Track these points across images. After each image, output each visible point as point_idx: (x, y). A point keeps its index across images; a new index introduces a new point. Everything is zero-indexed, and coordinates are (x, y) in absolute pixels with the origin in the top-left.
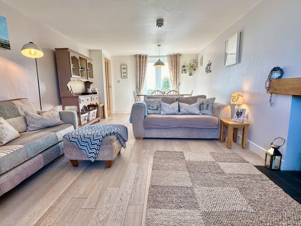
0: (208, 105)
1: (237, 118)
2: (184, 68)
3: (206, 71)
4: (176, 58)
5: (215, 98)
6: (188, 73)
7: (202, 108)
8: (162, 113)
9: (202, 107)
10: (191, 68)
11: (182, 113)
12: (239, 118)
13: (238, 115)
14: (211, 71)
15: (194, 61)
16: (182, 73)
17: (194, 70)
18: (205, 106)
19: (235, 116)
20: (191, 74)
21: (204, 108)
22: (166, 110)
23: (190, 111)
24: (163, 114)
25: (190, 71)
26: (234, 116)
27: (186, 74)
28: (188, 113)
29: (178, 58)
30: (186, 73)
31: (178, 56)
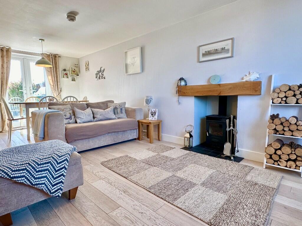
0: (121, 109)
1: (152, 117)
2: (65, 72)
3: (96, 78)
4: (55, 59)
5: (125, 103)
6: (70, 78)
7: (116, 113)
8: (78, 121)
9: (116, 111)
10: (73, 72)
11: (98, 120)
12: (154, 117)
13: (152, 115)
14: (105, 77)
15: (76, 66)
16: (64, 77)
17: (77, 75)
18: (119, 110)
19: (151, 116)
20: (73, 80)
21: (119, 112)
22: (83, 117)
23: (107, 117)
24: (80, 123)
25: (71, 76)
26: (149, 116)
27: (68, 79)
28: (105, 118)
29: (57, 60)
30: (68, 77)
31: (57, 57)
